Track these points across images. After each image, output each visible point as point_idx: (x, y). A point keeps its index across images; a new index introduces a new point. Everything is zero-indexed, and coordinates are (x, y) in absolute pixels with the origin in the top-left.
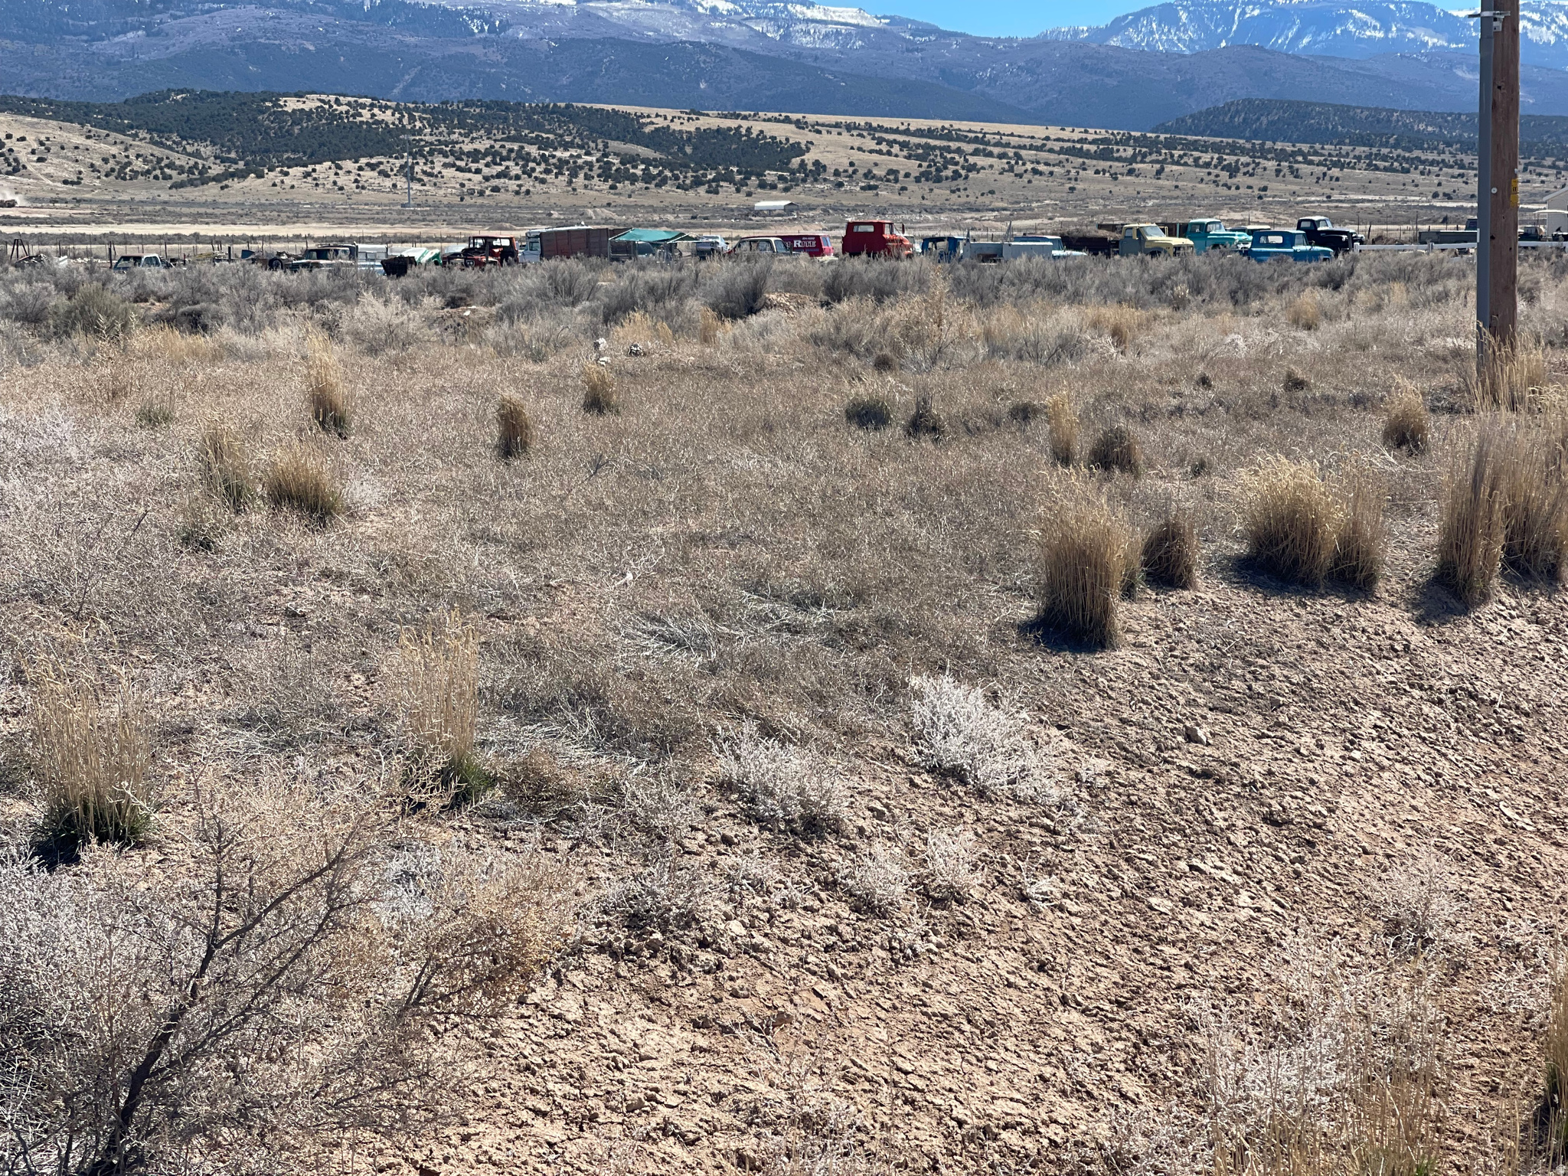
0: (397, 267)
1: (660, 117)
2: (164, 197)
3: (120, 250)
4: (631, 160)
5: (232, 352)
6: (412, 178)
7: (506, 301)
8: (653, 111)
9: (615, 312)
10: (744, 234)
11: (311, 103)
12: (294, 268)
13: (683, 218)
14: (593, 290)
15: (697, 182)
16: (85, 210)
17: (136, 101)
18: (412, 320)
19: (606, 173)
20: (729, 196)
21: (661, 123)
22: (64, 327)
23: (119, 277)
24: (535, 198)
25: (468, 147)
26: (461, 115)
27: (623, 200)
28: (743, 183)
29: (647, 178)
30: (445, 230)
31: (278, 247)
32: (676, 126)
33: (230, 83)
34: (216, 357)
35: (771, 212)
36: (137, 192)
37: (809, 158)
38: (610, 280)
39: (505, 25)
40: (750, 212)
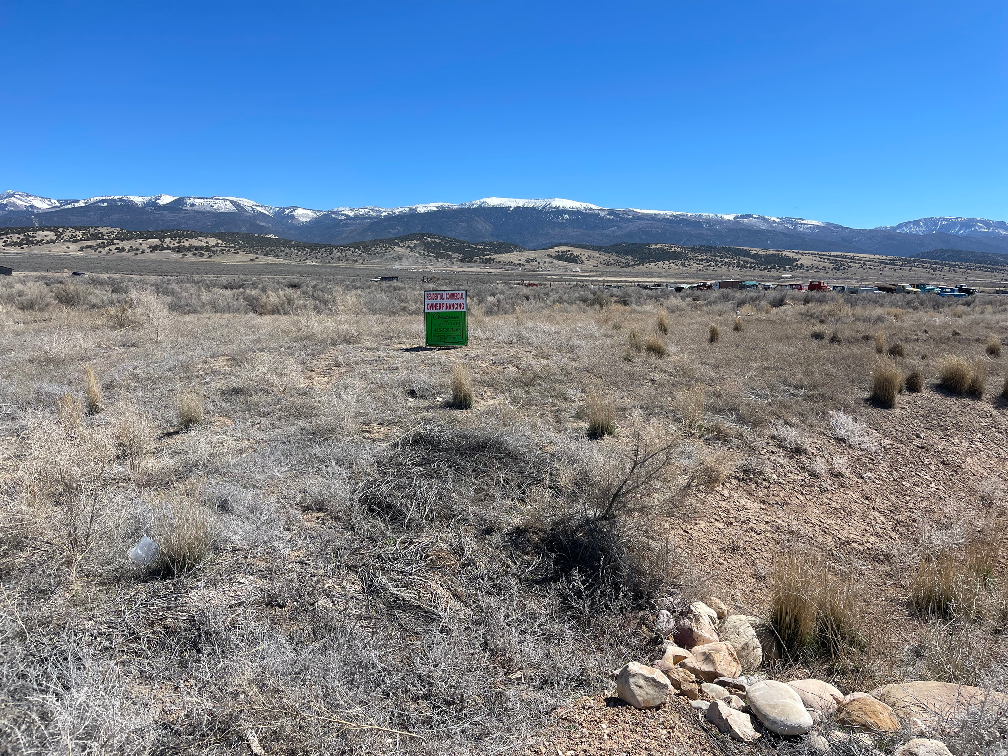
0: (679, 290)
1: (755, 250)
2: (618, 270)
3: (606, 284)
4: (747, 262)
5: (635, 311)
6: (684, 266)
7: (709, 300)
8: (754, 249)
9: (740, 304)
10: (778, 284)
11: (658, 246)
12: (652, 289)
13: (760, 279)
14: (734, 298)
15: (765, 269)
16: (598, 274)
17: (613, 245)
18: (683, 304)
19: (739, 266)
20: (774, 273)
21: (756, 252)
22: (593, 303)
23: (606, 291)
24: (718, 272)
25: (700, 258)
26: (699, 249)
27: (743, 273)
28: (779, 269)
29: (751, 267)
30: (692, 280)
31: (647, 284)
32: (760, 253)
33: (638, 241)
34: (630, 312)
35: (786, 278)
36: (612, 269)
37: (799, 263)
38: (739, 295)
39: (713, 225)
40: (780, 278)
